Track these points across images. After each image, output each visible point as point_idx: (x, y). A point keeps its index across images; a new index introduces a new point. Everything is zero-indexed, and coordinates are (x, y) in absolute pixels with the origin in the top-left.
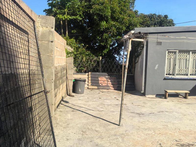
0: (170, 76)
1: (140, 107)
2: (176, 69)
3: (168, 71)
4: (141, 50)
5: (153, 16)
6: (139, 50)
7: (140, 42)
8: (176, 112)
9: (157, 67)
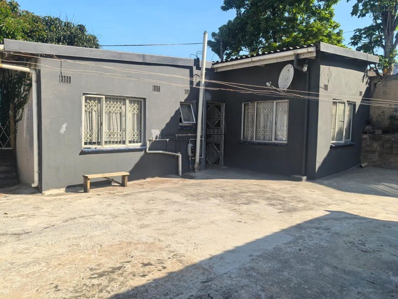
0: (93, 147)
1: (24, 218)
2: (104, 133)
3: (88, 136)
4: (27, 93)
5: (53, 21)
6: (22, 92)
7: (24, 73)
8: (100, 215)
9: (65, 130)
